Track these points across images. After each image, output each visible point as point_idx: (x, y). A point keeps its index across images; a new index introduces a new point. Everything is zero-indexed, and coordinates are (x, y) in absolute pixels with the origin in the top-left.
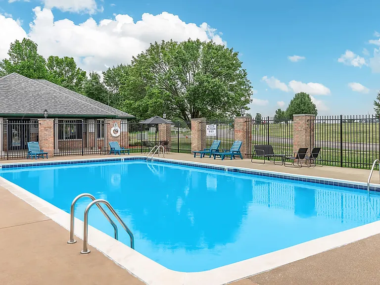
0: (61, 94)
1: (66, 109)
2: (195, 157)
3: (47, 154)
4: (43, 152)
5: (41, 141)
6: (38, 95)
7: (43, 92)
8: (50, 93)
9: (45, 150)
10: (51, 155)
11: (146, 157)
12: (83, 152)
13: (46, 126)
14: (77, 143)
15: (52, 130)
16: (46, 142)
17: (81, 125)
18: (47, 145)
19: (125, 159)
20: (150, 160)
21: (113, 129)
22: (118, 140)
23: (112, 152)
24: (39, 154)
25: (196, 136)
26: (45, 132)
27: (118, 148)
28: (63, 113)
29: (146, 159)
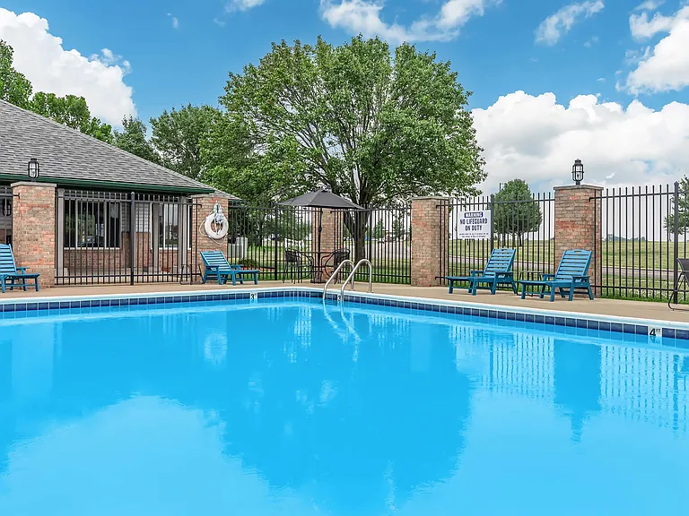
0: (71, 135)
1: (85, 168)
2: (451, 292)
3: (35, 277)
4: (25, 274)
5: (18, 243)
6: (12, 131)
7: (24, 127)
8: (42, 130)
9: (31, 267)
10: (48, 280)
11: (321, 290)
12: (132, 276)
13: (35, 203)
14: (107, 257)
15: (52, 213)
16: (35, 245)
17: (130, 203)
18: (36, 254)
19: (261, 296)
20: (333, 299)
21: (210, 218)
22: (221, 249)
23: (211, 276)
24: (13, 278)
25: (428, 240)
26: (33, 219)
27: (224, 267)
28: (78, 176)
29: (320, 295)
